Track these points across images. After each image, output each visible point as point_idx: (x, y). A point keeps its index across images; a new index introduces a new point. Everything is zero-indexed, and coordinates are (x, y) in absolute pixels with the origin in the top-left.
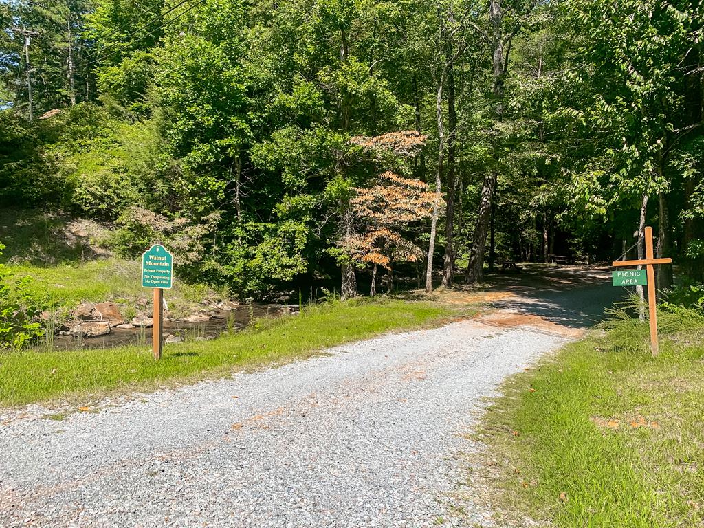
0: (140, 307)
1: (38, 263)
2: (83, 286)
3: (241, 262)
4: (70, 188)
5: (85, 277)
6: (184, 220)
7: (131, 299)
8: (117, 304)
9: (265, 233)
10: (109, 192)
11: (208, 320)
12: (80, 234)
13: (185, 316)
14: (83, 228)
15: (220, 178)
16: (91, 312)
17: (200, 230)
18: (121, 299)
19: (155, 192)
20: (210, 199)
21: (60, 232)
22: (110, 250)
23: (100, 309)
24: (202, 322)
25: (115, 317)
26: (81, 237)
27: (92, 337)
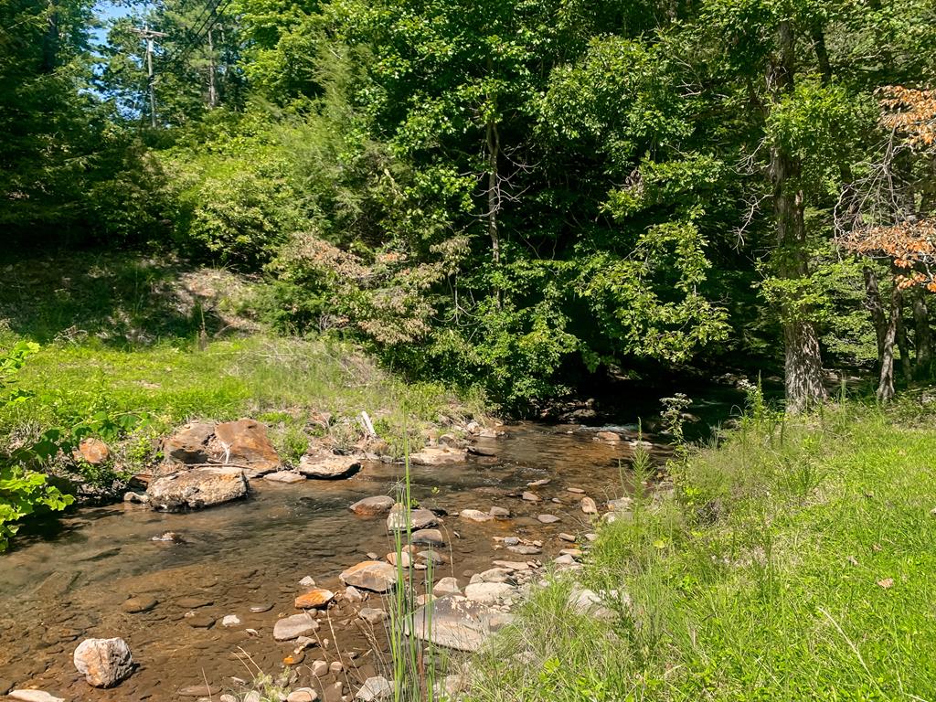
0: (316, 431)
1: (118, 342)
2: (196, 385)
3: (505, 338)
4: (187, 212)
5: (206, 369)
6: (394, 257)
7: (297, 412)
8: (266, 424)
9: (548, 282)
10: (254, 212)
11: (463, 459)
12: (203, 293)
13: (414, 450)
14: (207, 283)
15: (463, 169)
16: (206, 442)
17: (427, 274)
18: (275, 412)
19: (339, 208)
20: (446, 214)
21: (167, 288)
22: (256, 320)
23: (228, 436)
24: (450, 464)
25: (260, 453)
26: (204, 298)
27: (200, 507)
